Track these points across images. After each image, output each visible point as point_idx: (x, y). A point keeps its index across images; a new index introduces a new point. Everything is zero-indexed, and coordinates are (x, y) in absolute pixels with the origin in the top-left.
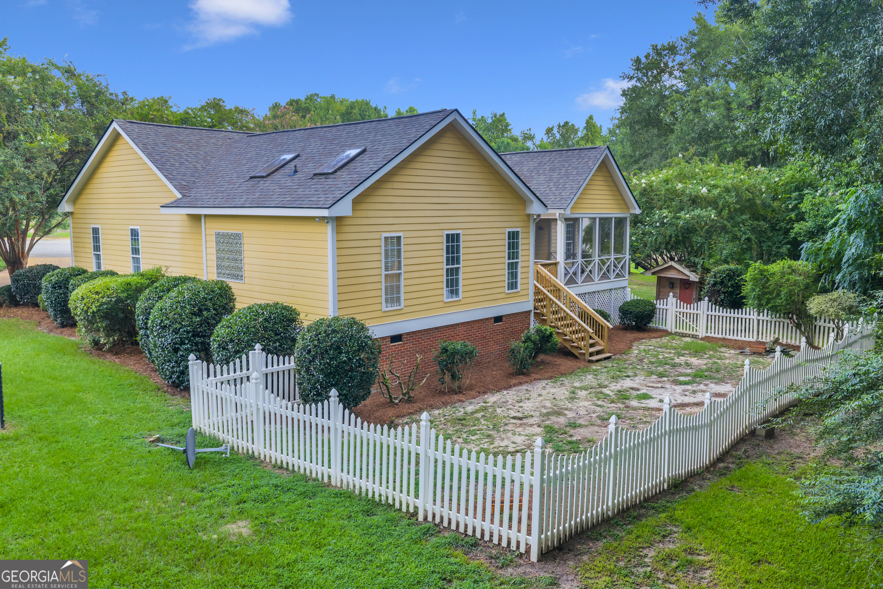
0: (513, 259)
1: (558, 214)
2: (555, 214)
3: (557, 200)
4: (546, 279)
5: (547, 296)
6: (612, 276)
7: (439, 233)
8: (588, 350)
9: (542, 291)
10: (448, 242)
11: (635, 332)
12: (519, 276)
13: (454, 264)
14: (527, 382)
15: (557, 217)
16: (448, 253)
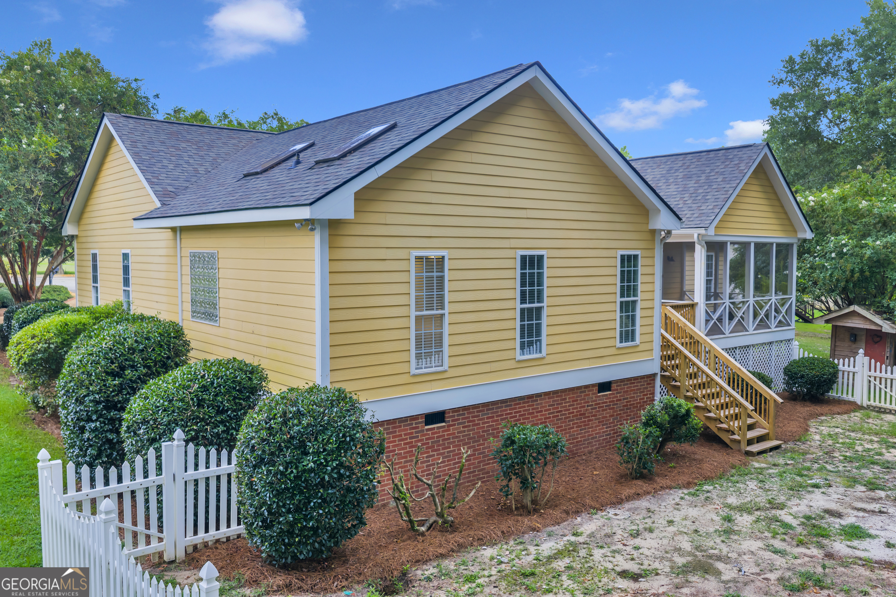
0: (628, 296)
1: (696, 236)
2: (692, 236)
3: (695, 215)
4: (679, 328)
5: (681, 352)
6: (773, 324)
7: (510, 253)
8: (745, 435)
9: (673, 345)
10: (523, 267)
11: (808, 404)
12: (638, 321)
13: (534, 303)
14: (649, 493)
15: (695, 239)
16: (523, 284)
